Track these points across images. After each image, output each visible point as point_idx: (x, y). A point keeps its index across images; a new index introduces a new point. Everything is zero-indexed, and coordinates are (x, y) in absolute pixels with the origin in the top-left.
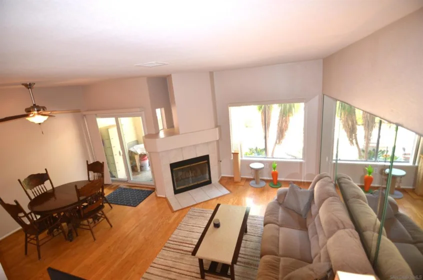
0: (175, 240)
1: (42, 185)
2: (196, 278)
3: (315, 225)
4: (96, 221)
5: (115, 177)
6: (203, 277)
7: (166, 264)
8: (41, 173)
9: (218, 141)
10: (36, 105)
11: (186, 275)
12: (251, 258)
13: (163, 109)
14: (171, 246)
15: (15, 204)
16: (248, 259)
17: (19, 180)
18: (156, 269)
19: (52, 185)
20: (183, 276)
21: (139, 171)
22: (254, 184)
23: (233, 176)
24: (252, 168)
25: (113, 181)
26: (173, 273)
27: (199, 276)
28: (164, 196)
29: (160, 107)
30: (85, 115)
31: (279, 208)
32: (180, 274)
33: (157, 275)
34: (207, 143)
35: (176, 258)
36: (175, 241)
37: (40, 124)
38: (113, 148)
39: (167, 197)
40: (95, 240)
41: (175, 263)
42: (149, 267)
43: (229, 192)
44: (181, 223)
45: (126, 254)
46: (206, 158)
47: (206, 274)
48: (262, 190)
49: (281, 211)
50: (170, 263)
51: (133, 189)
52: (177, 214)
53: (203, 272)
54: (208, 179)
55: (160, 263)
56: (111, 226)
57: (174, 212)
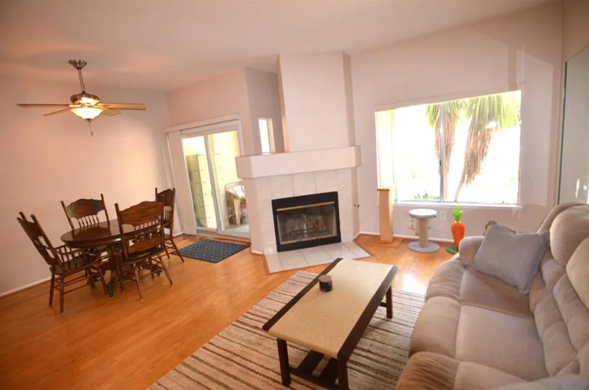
0: (258, 313)
1: (94, 216)
2: (274, 381)
3: (555, 302)
4: (156, 275)
5: (203, 226)
6: (286, 382)
7: (230, 349)
8: (94, 199)
9: (354, 170)
10: (86, 92)
11: (257, 373)
12: (394, 364)
13: (271, 122)
14: (248, 321)
15: (32, 221)
16: (385, 364)
17: (62, 203)
18: (210, 353)
19: (108, 218)
20: (252, 373)
21: (238, 222)
22: (415, 246)
23: (379, 234)
24: (413, 216)
25: (198, 231)
26: (235, 364)
27: (279, 378)
28: (261, 253)
29: (266, 117)
30: (167, 133)
31: (462, 274)
32: (247, 368)
33: (208, 364)
34: (336, 171)
35: (249, 341)
36: (257, 316)
37: (89, 120)
38: (203, 184)
39: (265, 254)
40: (141, 298)
41: (245, 349)
42: (201, 349)
43: (369, 255)
44: (275, 290)
45: (175, 324)
46: (333, 196)
47: (292, 376)
48: (432, 257)
49: (466, 277)
50: (236, 348)
51: (221, 242)
52: (273, 277)
53: (286, 371)
54: (334, 234)
55: (219, 344)
56: (171, 283)
57: (269, 274)
